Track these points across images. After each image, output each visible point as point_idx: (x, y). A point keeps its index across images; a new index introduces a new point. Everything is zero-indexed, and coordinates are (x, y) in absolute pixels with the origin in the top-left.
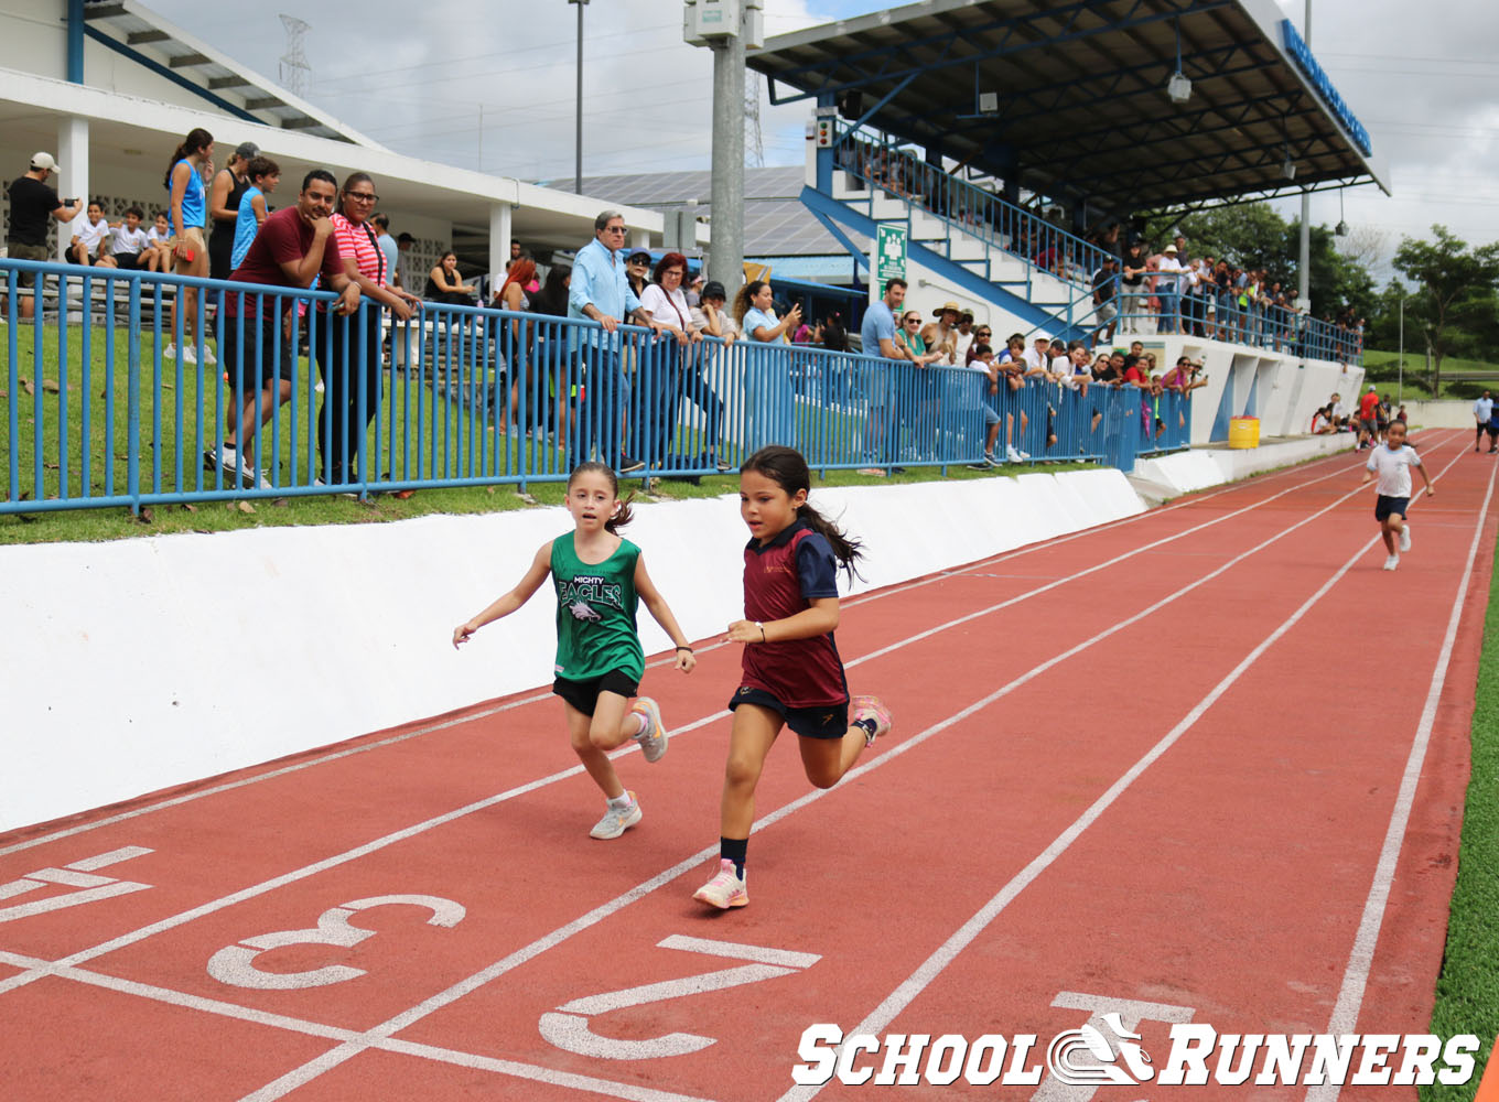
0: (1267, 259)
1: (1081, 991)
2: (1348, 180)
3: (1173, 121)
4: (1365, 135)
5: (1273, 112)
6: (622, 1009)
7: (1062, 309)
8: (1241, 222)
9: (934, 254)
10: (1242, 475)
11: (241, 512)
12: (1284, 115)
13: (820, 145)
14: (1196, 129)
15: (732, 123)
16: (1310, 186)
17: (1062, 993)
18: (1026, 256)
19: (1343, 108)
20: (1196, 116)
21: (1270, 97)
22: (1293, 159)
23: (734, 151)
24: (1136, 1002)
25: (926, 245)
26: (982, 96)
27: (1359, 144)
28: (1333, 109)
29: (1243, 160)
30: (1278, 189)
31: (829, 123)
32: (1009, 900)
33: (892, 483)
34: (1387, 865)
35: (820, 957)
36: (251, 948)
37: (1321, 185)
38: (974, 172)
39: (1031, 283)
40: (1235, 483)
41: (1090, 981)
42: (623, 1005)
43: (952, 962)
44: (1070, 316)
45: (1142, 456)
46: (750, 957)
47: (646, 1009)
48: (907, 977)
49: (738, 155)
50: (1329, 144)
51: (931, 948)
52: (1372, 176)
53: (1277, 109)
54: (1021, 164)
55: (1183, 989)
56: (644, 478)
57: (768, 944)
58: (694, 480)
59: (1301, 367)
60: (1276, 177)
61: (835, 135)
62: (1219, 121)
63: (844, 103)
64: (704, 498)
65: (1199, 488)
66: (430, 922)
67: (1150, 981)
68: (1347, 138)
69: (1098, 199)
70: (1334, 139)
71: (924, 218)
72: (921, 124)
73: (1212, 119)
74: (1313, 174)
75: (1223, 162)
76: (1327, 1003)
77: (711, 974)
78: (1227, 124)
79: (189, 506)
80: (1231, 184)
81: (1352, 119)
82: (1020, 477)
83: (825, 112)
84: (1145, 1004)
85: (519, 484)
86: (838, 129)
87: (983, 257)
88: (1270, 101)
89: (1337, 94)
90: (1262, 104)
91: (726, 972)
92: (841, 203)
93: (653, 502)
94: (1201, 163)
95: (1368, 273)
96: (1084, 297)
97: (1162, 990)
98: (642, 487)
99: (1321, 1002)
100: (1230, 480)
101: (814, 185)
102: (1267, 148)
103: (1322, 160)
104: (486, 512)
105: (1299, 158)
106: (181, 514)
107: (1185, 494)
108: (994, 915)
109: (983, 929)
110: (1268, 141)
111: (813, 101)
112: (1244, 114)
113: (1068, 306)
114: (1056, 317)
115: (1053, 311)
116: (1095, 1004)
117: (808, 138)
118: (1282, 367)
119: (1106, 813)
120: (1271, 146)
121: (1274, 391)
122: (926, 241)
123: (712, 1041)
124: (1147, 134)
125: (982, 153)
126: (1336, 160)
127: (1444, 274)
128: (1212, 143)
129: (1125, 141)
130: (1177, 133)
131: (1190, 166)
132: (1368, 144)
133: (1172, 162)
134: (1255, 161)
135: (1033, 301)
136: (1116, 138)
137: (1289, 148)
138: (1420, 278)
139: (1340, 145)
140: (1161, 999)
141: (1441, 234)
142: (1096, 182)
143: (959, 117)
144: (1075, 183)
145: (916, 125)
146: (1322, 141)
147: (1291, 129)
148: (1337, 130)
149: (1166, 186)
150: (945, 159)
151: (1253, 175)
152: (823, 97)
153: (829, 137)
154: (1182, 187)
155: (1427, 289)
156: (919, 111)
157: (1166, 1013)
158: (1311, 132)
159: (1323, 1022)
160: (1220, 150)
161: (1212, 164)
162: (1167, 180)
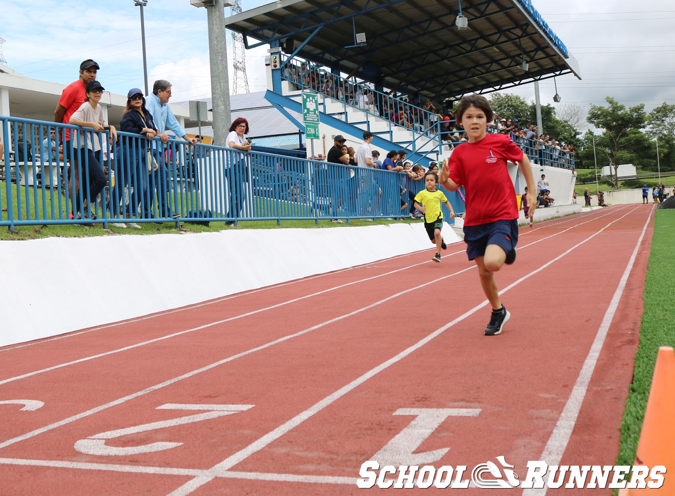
0: (520, 125)
1: (412, 407)
2: (558, 73)
3: (462, 46)
4: (564, 46)
5: (515, 37)
6: (127, 435)
7: (408, 144)
9: (339, 121)
12: (519, 38)
13: (274, 68)
14: (473, 49)
16: (539, 77)
17: (400, 409)
18: (388, 119)
19: (551, 31)
20: (474, 42)
21: (511, 29)
22: (527, 62)
23: (222, 60)
24: (445, 409)
25: (334, 116)
26: (357, 35)
27: (561, 51)
28: (545, 33)
29: (500, 65)
30: (521, 81)
31: (278, 56)
32: (371, 376)
33: (319, 228)
34: (597, 346)
35: (254, 406)
37: (543, 77)
38: (359, 80)
39: (392, 131)
41: (417, 404)
42: (129, 433)
43: (334, 402)
44: (414, 147)
45: (458, 216)
46: (211, 409)
47: (143, 434)
48: (306, 409)
49: (224, 63)
50: (545, 53)
51: (321, 397)
52: (571, 69)
53: (516, 35)
54: (383, 75)
55: (474, 402)
57: (222, 403)
58: (206, 224)
59: (542, 170)
60: (519, 74)
61: (281, 62)
62: (486, 44)
63: (285, 45)
64: (211, 232)
67: (455, 401)
68: (555, 48)
69: (425, 92)
70: (548, 50)
71: (332, 103)
72: (327, 56)
73: (481, 43)
74: (539, 70)
75: (490, 67)
76: (563, 400)
77: (186, 417)
78: (490, 44)
80: (497, 79)
81: (556, 37)
82: (390, 225)
83: (275, 50)
84: (451, 409)
85: (104, 223)
86: (282, 60)
87: (366, 120)
88: (511, 31)
89: (546, 24)
90: (507, 32)
91: (195, 416)
92: (287, 97)
93: (181, 234)
94: (478, 68)
95: (575, 128)
97: (461, 404)
98: (176, 227)
99: (559, 401)
101: (272, 90)
102: (513, 57)
103: (543, 62)
104: (84, 237)
105: (530, 62)
108: (362, 382)
109: (355, 388)
110: (513, 54)
111: (267, 46)
112: (498, 38)
113: (412, 143)
114: (406, 149)
115: (404, 146)
116: (420, 412)
117: (267, 65)
119: (433, 340)
120: (514, 56)
122: (334, 114)
123: (181, 444)
124: (448, 54)
125: (361, 69)
126: (550, 62)
127: (614, 123)
128: (483, 56)
129: (437, 58)
130: (465, 52)
131: (473, 70)
132: (566, 51)
133: (463, 69)
134: (507, 65)
135: (394, 141)
136: (432, 57)
137: (524, 56)
138: (602, 127)
139: (552, 53)
140: (461, 407)
141: (610, 102)
142: (423, 83)
143: (345, 47)
144: (412, 84)
145: (324, 57)
146: (542, 51)
147: (524, 46)
148: (549, 44)
149: (461, 82)
150: (341, 73)
151: (507, 73)
152: (273, 43)
153: (278, 64)
154: (470, 82)
155: (606, 133)
156: (326, 49)
157: (463, 412)
158: (535, 47)
159: (559, 407)
160: (488, 60)
161: (484, 68)
162: (461, 79)
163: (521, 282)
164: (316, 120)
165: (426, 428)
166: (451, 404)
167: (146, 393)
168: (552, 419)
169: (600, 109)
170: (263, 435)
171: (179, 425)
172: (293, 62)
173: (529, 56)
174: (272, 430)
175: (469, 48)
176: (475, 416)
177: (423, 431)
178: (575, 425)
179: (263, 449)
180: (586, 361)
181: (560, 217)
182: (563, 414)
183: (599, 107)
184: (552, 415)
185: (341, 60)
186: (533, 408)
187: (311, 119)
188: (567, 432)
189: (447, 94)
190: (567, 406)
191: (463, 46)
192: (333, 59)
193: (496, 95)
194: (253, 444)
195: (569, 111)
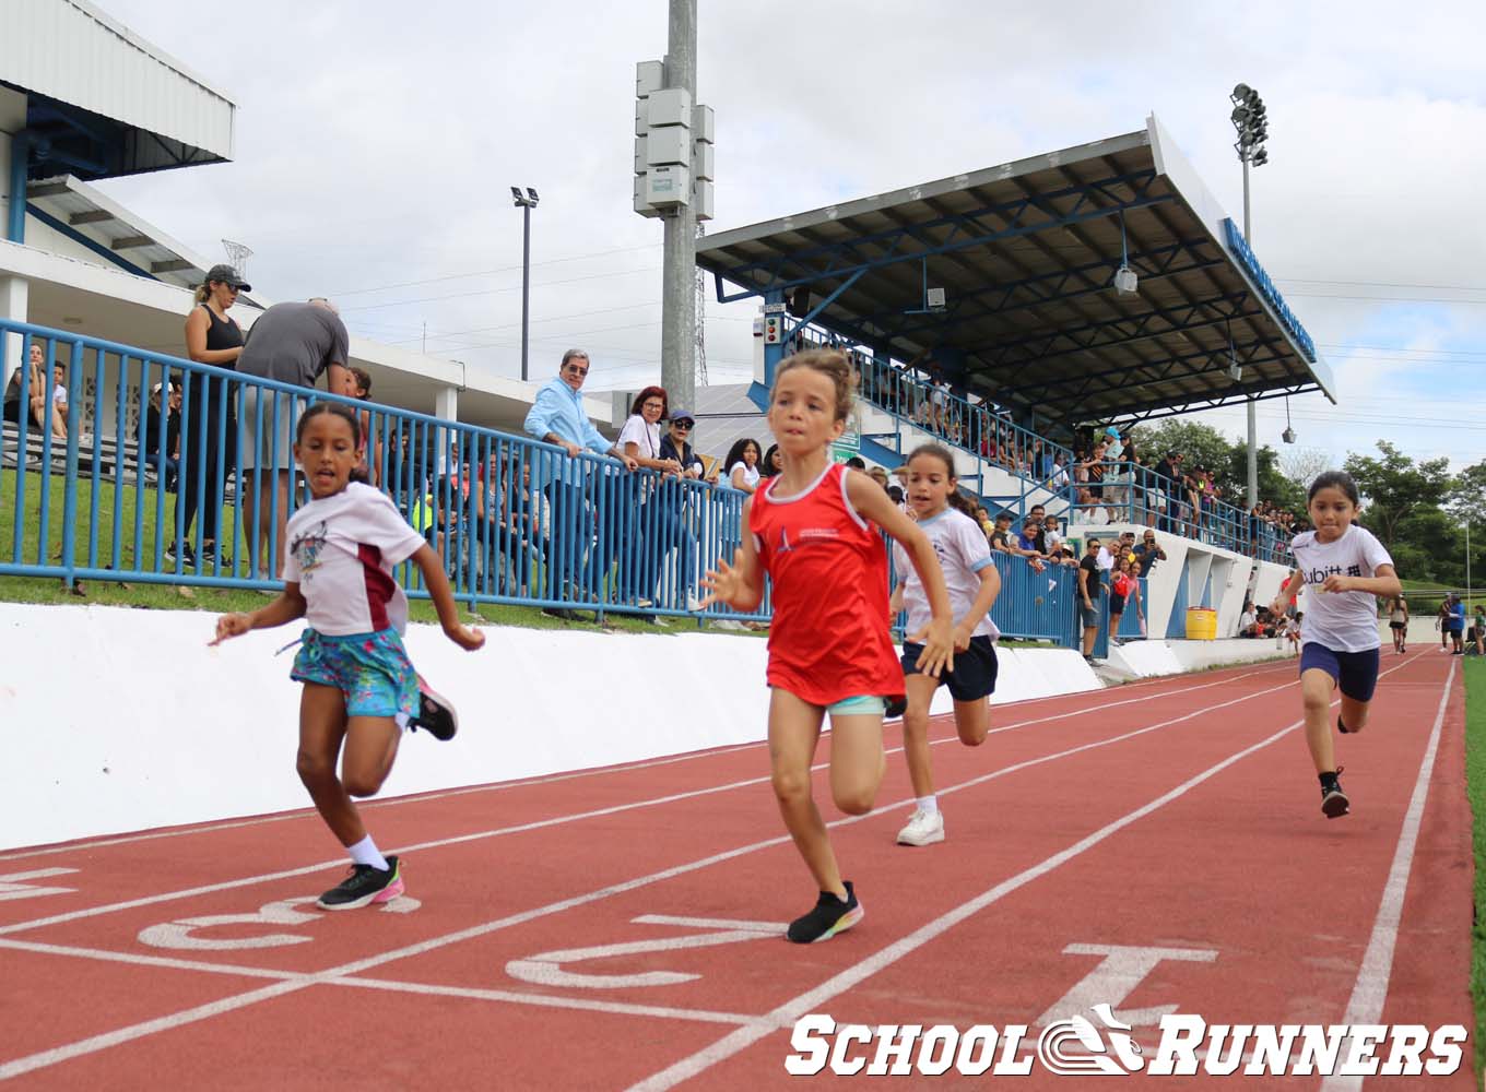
1: (1093, 943)
2: (1293, 389)
3: (1119, 325)
4: (1309, 340)
5: (1219, 315)
6: (597, 958)
7: (1011, 502)
8: (1186, 446)
9: (884, 448)
10: (1200, 667)
11: (179, 595)
12: (1228, 318)
13: (768, 342)
14: (1140, 334)
15: (683, 292)
16: (1256, 395)
17: (1075, 945)
18: (976, 452)
19: (1287, 311)
20: (1142, 320)
21: (1215, 300)
22: (1239, 365)
23: (685, 319)
24: (1152, 948)
25: (875, 440)
26: (929, 291)
27: (1303, 347)
28: (1277, 312)
29: (1187, 365)
30: (1224, 399)
31: (777, 320)
32: (1005, 892)
36: (187, 925)
37: (1266, 393)
38: (923, 376)
39: (982, 476)
40: (1194, 672)
41: (1102, 937)
43: (952, 927)
44: (1022, 508)
46: (732, 927)
47: (623, 958)
48: (906, 936)
49: (688, 324)
50: (1273, 349)
51: (926, 919)
52: (1318, 383)
53: (1222, 313)
54: (968, 370)
55: (1202, 941)
56: (597, 611)
57: (749, 920)
58: (649, 618)
59: (1255, 568)
60: (1221, 386)
61: (783, 331)
62: (1166, 325)
63: (792, 300)
65: (1160, 674)
66: (383, 909)
67: (1166, 937)
68: (1292, 342)
69: (1043, 407)
70: (1278, 345)
71: (874, 413)
72: (868, 327)
73: (1157, 323)
74: (1259, 382)
75: (1168, 369)
76: (1359, 946)
77: (692, 938)
78: (1173, 326)
79: (126, 585)
80: (1180, 393)
81: (1296, 323)
83: (773, 308)
84: (1164, 950)
85: (469, 603)
86: (786, 327)
88: (1214, 304)
89: (1280, 297)
90: (1206, 307)
91: (709, 936)
93: (606, 633)
94: (1147, 369)
96: (1034, 489)
97: (1181, 942)
98: (595, 621)
99: (1354, 946)
100: (1189, 668)
101: (763, 382)
102: (1212, 355)
103: (1266, 366)
105: (1243, 364)
106: (118, 591)
107: (1145, 678)
108: (992, 900)
109: (983, 908)
110: (1212, 347)
111: (759, 300)
112: (1189, 317)
113: (1020, 499)
114: (1007, 510)
115: (1004, 504)
116: (1110, 951)
118: (1235, 565)
119: (1098, 844)
120: (1216, 351)
121: (1228, 590)
122: (876, 436)
123: (698, 977)
124: (1094, 338)
125: (928, 357)
126: (1280, 367)
127: (1391, 491)
128: (1156, 348)
129: (1071, 345)
130: (1123, 336)
131: (1137, 372)
132: (1313, 349)
133: (1118, 368)
134: (1201, 367)
135: (984, 495)
136: (1063, 343)
137: (1234, 354)
138: (1367, 496)
139: (1285, 351)
140: (1180, 947)
141: (1387, 450)
142: (1043, 390)
143: (907, 312)
144: (1020, 390)
145: (863, 328)
146: (1267, 346)
147: (1235, 333)
148: (1282, 333)
149: (1112, 394)
150: (892, 360)
151: (1199, 382)
152: (771, 295)
153: (777, 334)
154: (1129, 395)
155: (1373, 507)
156: (866, 314)
157: (1187, 954)
158: (1256, 337)
159: (1358, 956)
160: (1166, 356)
161: (1158, 370)
162: (1113, 387)
163: (1238, 761)
164: (853, 443)
165: (1127, 974)
166: (1161, 941)
167: (602, 896)
168: (1347, 972)
169: (1366, 461)
170: (841, 971)
171: (684, 949)
172: (807, 334)
173: (1241, 353)
174: (856, 962)
175: (1132, 330)
176: (1209, 960)
177: (1122, 979)
178: (1390, 984)
179: (847, 991)
180: (1387, 889)
181: (1281, 658)
182: (1364, 966)
183: (1363, 456)
184: (1345, 966)
185: (894, 336)
186: (1308, 954)
187: (844, 441)
188: (1378, 991)
189: (1085, 414)
190: (1367, 955)
191: (1123, 325)
192: (879, 333)
193: (1170, 423)
194: (828, 983)
195: (1306, 462)
